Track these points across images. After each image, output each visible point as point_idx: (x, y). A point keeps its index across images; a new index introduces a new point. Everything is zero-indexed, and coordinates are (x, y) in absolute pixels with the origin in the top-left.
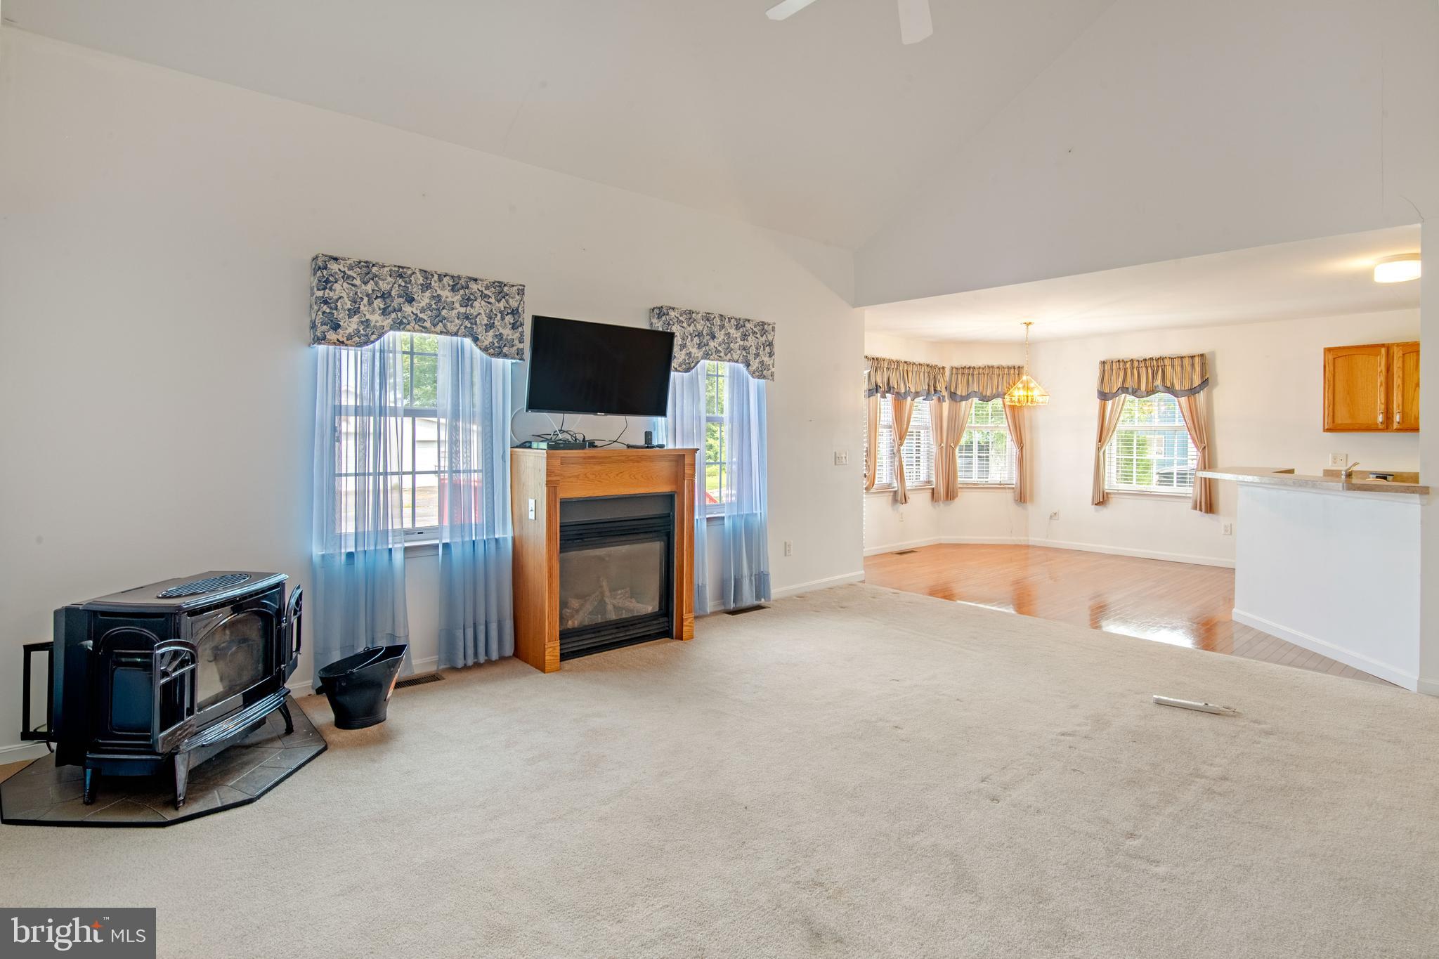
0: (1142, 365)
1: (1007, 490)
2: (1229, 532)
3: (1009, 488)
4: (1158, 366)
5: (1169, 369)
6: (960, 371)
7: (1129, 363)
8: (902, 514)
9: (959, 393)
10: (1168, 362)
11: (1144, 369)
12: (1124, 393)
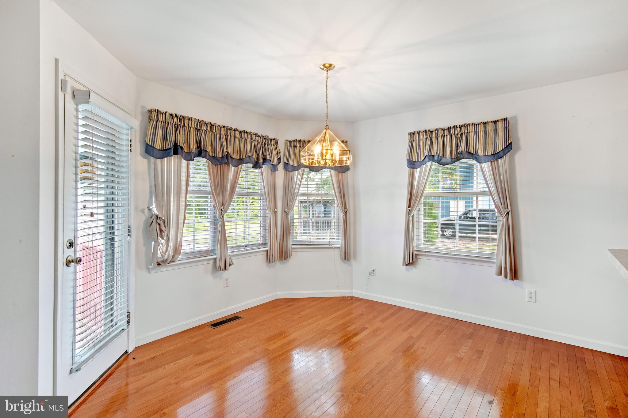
0: (447, 133)
1: (334, 250)
2: (534, 300)
3: (335, 248)
4: (462, 134)
5: (472, 135)
6: (292, 144)
7: (434, 133)
8: (227, 280)
9: (291, 163)
10: (471, 129)
11: (448, 137)
12: (430, 160)
